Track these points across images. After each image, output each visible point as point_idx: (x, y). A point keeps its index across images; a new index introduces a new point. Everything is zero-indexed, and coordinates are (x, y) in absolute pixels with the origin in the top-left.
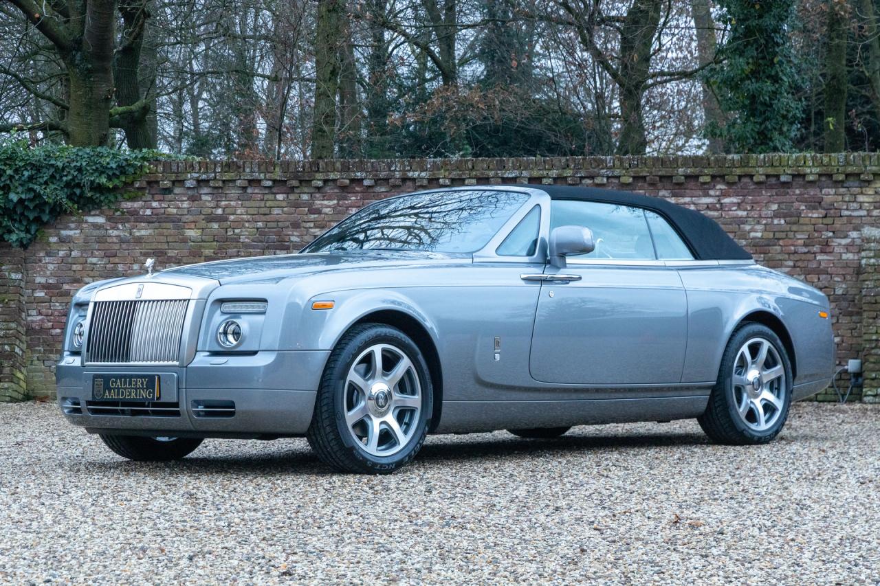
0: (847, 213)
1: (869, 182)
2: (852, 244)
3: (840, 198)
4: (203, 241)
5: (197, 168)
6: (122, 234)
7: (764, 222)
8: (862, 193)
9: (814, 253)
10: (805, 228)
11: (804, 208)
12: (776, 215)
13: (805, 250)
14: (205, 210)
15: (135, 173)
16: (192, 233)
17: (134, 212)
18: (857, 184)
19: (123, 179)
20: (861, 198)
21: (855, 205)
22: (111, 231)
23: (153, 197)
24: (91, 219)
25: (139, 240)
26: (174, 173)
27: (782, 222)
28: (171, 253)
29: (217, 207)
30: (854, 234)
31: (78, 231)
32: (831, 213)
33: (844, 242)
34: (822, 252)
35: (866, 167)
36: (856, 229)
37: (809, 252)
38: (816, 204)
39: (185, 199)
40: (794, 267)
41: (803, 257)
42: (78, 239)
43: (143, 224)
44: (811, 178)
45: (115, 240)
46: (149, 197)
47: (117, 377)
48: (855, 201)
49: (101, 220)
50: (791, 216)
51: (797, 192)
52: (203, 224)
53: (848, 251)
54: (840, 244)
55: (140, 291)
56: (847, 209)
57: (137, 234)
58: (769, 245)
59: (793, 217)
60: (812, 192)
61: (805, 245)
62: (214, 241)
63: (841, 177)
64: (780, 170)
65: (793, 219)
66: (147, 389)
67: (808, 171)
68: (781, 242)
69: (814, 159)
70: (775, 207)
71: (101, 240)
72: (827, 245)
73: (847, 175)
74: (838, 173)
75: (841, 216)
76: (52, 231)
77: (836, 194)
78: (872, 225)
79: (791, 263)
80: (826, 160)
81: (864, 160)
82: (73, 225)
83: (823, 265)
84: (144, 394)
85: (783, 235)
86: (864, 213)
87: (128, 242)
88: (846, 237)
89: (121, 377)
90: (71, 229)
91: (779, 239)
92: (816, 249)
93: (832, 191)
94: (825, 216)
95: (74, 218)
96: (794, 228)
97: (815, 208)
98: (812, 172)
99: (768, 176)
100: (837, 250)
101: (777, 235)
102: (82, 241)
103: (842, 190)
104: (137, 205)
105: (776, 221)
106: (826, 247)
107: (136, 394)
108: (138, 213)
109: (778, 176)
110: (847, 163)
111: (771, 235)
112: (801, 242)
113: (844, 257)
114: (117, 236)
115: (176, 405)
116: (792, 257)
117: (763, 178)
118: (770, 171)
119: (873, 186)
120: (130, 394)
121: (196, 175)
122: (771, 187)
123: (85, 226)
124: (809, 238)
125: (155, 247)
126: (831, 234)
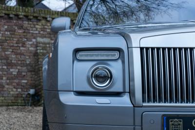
0: (32, 32)
1: (40, 20)
2: (33, 44)
3: (29, 25)
7: (2, 33)
8: (37, 25)
9: (19, 47)
10: (17, 36)
11: (16, 28)
12: (6, 30)
13: (16, 45)
18: (35, 20)
20: (37, 26)
21: (35, 29)
27: (9, 33)
30: (34, 40)
32: (26, 31)
33: (30, 43)
34: (23, 46)
35: (40, 14)
36: (34, 38)
37: (18, 46)
38: (21, 27)
40: (12, 52)
41: (16, 48)
44: (21, 16)
48: (35, 27)
50: (12, 31)
51: (15, 22)
53: (31, 47)
54: (29, 44)
56: (32, 30)
58: (3, 42)
59: (13, 31)
60: (20, 22)
61: (17, 43)
63: (32, 17)
64: (10, 12)
65: (13, 33)
67: (20, 13)
68: (8, 41)
69: (22, 9)
70: (6, 27)
72: (24, 44)
73: (34, 17)
74: (31, 16)
75: (29, 33)
77: (28, 24)
78: (40, 37)
79: (11, 50)
80: (27, 10)
81: (39, 11)
83: (23, 51)
85: (8, 39)
86: (37, 32)
88: (31, 41)
91: (7, 40)
92: (20, 45)
93: (27, 22)
94: (24, 32)
96: (13, 36)
97: (20, 29)
98: (22, 14)
99: (5, 14)
100: (27, 46)
101: (7, 39)
103: (30, 23)
105: (6, 33)
106: (24, 45)
109: (8, 15)
110: (34, 12)
111: (4, 38)
112: (15, 42)
113: (30, 49)
116: (12, 48)
117: (3, 15)
118: (7, 12)
119: (41, 22)
122: (5, 19)
124: (18, 41)
126: (26, 40)
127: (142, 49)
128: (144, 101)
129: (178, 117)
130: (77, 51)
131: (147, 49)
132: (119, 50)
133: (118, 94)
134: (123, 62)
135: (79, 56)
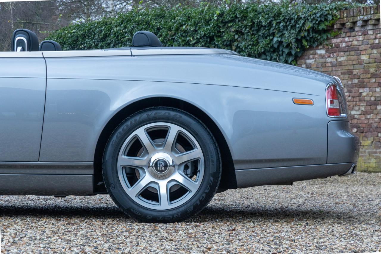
4: (369, 63)
5: (362, 12)
6: (332, 61)
14: (370, 41)
15: (333, 19)
16: (364, 58)
17: (337, 46)
19: (327, 24)
22: (327, 59)
23: (346, 35)
24: (319, 52)
25: (340, 64)
26: (352, 17)
28: (355, 72)
29: (376, 38)
31: (313, 60)
39: (360, 34)
42: (313, 65)
43: (342, 53)
45: (329, 65)
46: (344, 35)
49: (323, 52)
52: (369, 51)
57: (339, 60)
62: (375, 62)
71: (324, 65)
76: (303, 61)
82: (311, 56)
87: (335, 66)
90: (311, 59)
95: (312, 52)
102: (315, 66)
104: (338, 40)
108: (339, 47)
114: (331, 62)
121: (362, 17)
123: (316, 56)
125: (347, 69)
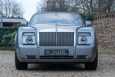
47: (54, 50)
55: (57, 30)
66: (65, 53)
84: (65, 54)
89: (56, 50)
107: (62, 54)
115: (73, 56)
120: (60, 54)
127: (40, 33)
128: (40, 46)
129: (48, 50)
130: (23, 33)
131: (41, 32)
132: (34, 33)
133: (34, 44)
134: (35, 36)
135: (24, 34)
